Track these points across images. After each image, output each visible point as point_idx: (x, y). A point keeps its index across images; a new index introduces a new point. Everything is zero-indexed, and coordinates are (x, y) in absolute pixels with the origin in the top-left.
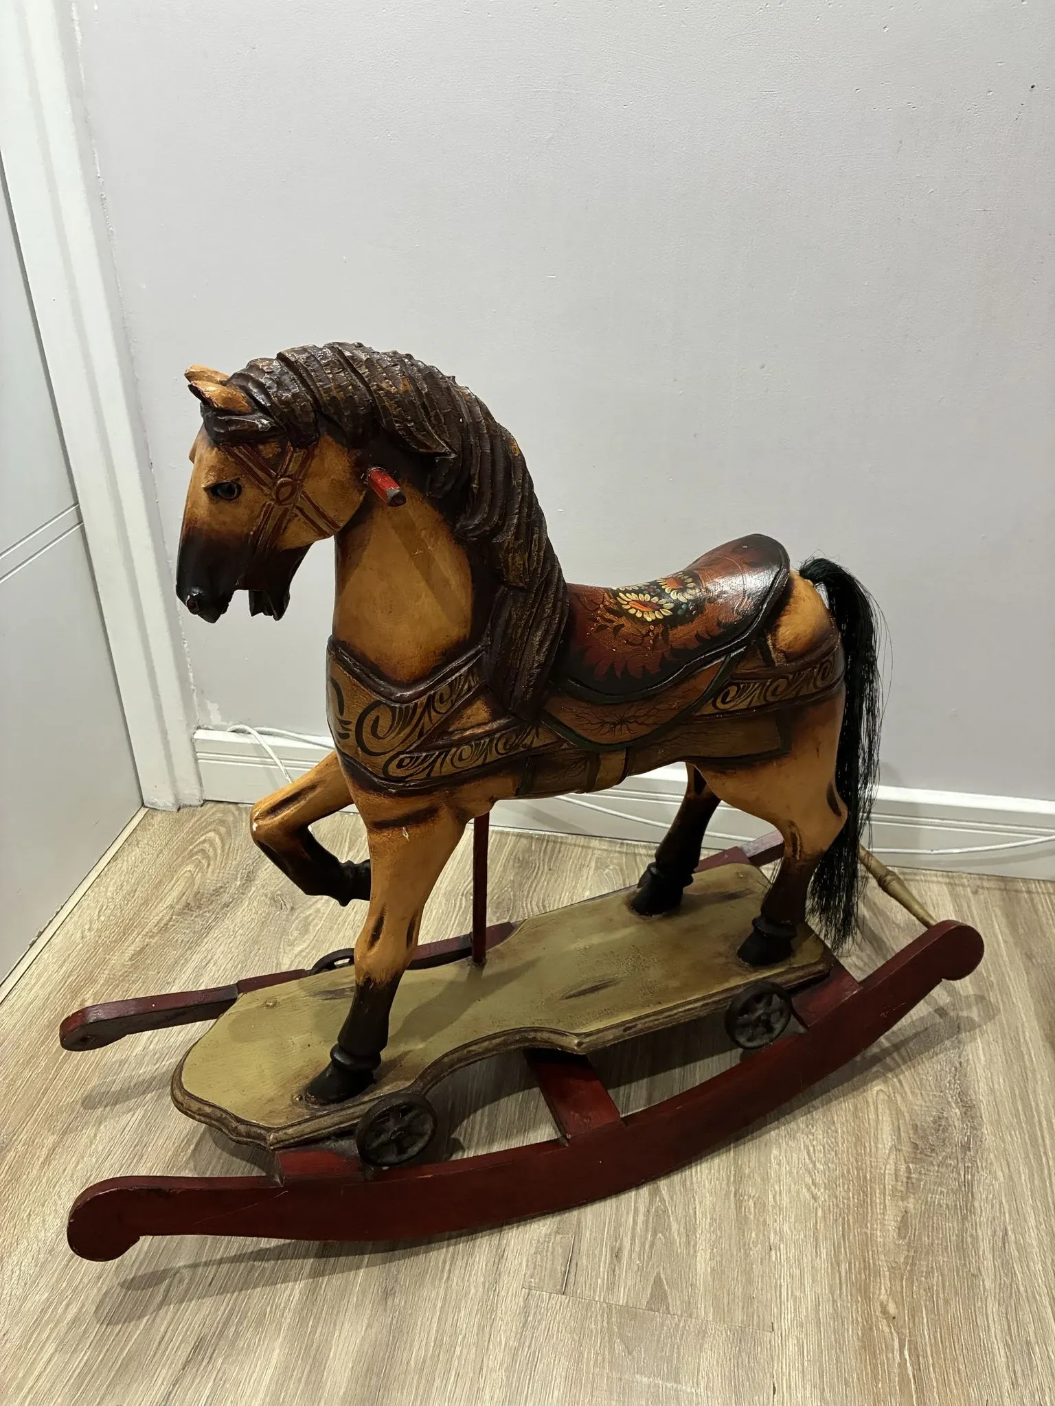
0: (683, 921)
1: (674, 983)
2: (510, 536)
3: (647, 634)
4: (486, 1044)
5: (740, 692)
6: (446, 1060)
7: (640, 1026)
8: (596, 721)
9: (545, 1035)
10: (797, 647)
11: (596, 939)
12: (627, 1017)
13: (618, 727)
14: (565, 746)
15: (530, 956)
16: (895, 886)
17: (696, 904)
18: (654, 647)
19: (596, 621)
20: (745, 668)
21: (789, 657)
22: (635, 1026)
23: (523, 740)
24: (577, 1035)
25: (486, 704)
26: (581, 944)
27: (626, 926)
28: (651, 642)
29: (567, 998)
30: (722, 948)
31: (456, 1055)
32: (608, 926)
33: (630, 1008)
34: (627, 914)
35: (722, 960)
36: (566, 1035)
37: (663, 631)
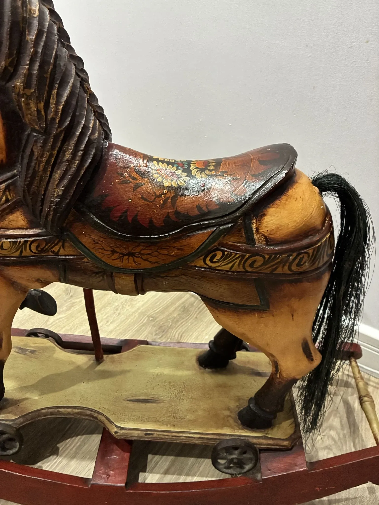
0: (221, 379)
1: (190, 417)
2: (19, 83)
3: (160, 196)
4: (69, 410)
5: (225, 257)
6: (44, 411)
7: (155, 436)
8: (109, 249)
9: (103, 418)
10: (278, 236)
11: (167, 371)
12: (150, 427)
13: (126, 257)
14: (85, 260)
15: (126, 367)
16: (368, 405)
17: (235, 371)
18: (162, 206)
19: (122, 175)
20: (232, 241)
21: (268, 241)
22: (152, 434)
23: (52, 248)
24: (117, 426)
25: (24, 215)
26: (157, 371)
27: (188, 369)
28: (161, 202)
29: (128, 401)
30: (233, 405)
31: (50, 410)
32: (179, 366)
33: (156, 421)
34: (194, 362)
35: (227, 413)
36: (112, 424)
37: (174, 196)
